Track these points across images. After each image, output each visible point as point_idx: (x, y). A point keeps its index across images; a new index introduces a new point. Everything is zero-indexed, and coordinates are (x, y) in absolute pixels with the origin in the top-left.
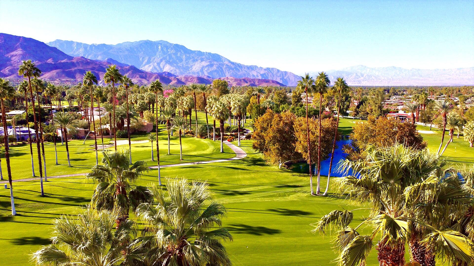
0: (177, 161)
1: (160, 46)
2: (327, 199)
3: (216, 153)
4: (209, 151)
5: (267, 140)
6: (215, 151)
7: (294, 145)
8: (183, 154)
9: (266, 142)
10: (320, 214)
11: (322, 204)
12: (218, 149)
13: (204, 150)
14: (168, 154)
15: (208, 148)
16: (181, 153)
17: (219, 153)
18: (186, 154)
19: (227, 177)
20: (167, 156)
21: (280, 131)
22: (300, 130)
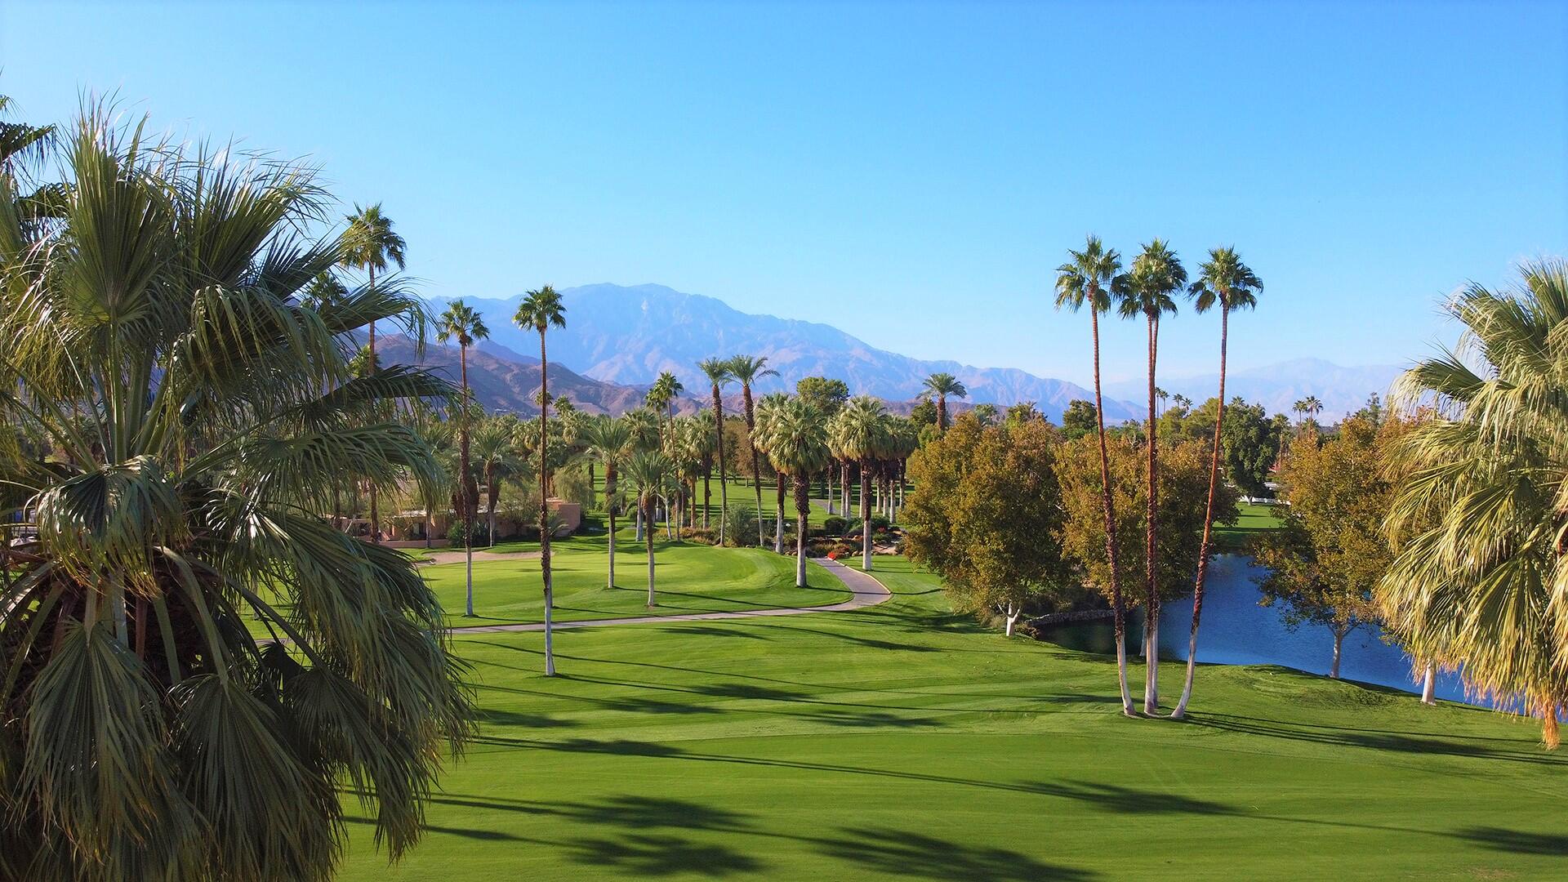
0: (636, 609)
1: (645, 303)
2: (1185, 729)
3: (779, 589)
4: (751, 582)
5: (957, 518)
6: (776, 582)
7: (1055, 534)
8: (657, 587)
9: (954, 529)
10: (1158, 779)
11: (1164, 748)
12: (790, 574)
13: (735, 578)
14: (606, 589)
15: (752, 573)
16: (652, 586)
17: (789, 589)
18: (669, 588)
19: (805, 658)
20: (603, 593)
21: (1002, 487)
22: (1077, 480)
